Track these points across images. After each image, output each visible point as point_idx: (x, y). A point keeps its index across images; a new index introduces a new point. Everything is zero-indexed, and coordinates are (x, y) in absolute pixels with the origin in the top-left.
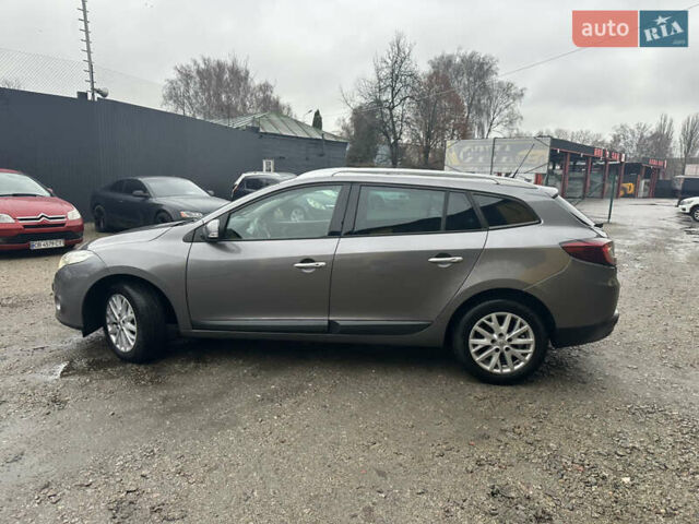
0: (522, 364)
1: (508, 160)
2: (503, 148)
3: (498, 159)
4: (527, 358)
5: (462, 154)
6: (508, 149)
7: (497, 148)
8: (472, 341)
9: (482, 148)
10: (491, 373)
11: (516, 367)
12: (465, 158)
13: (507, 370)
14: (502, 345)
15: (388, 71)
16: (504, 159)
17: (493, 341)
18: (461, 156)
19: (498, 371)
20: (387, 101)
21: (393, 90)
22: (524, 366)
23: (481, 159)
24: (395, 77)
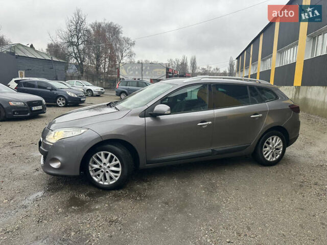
0: (278, 156)
1: (149, 73)
2: (146, 68)
3: (145, 72)
4: (280, 153)
5: (128, 70)
6: (148, 68)
7: (144, 68)
8: (264, 149)
9: (137, 68)
10: (269, 162)
11: (277, 157)
12: (129, 72)
13: (274, 159)
14: (273, 149)
15: (74, 27)
16: (147, 73)
17: (271, 148)
18: (128, 71)
19: (272, 160)
20: (75, 42)
21: (78, 37)
22: (279, 157)
23: (137, 73)
24: (78, 30)
